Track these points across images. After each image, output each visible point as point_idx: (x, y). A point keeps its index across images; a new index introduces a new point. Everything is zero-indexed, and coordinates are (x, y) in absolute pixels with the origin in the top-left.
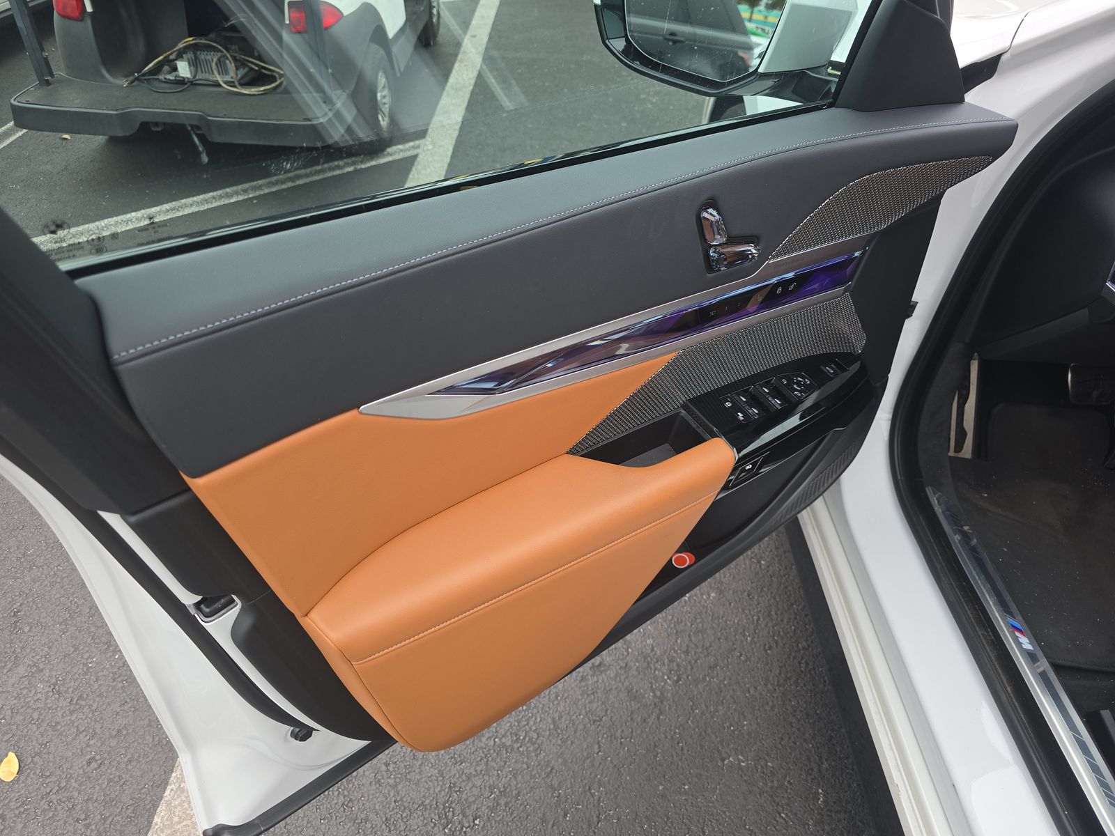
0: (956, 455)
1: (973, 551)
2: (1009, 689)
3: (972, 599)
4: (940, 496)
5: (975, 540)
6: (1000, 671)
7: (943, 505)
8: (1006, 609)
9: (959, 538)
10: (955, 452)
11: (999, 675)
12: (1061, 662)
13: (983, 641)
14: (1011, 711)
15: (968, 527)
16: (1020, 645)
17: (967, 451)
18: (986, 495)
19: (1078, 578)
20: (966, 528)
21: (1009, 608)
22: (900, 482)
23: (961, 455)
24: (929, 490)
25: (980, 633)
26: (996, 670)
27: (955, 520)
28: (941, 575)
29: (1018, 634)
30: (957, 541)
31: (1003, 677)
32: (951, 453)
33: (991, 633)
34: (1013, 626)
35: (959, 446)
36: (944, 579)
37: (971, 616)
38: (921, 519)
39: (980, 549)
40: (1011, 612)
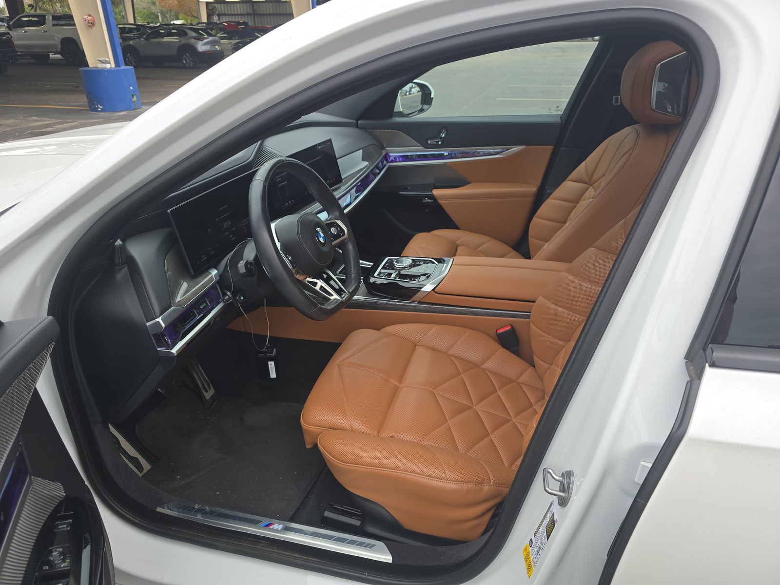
0: (143, 473)
1: (212, 513)
2: (297, 555)
3: (239, 536)
4: (168, 506)
5: (207, 507)
6: (286, 553)
7: (174, 509)
8: (255, 523)
9: (200, 516)
10: (141, 472)
11: (287, 555)
12: (291, 514)
13: (265, 549)
14: (309, 564)
15: (197, 505)
16: (277, 531)
17: (146, 466)
18: (179, 477)
19: (255, 470)
20: (196, 507)
21: (255, 520)
22: (141, 523)
23: (145, 471)
24: (159, 509)
25: (260, 548)
26: (284, 554)
27: (188, 509)
28: (215, 543)
29: (271, 527)
30: (201, 518)
31: (289, 554)
32: (141, 475)
33: (264, 542)
34: (266, 526)
35: (140, 467)
36: (218, 544)
37: (248, 545)
38: (173, 528)
39: (214, 509)
40: (258, 521)
